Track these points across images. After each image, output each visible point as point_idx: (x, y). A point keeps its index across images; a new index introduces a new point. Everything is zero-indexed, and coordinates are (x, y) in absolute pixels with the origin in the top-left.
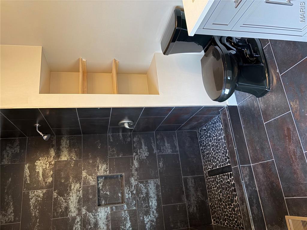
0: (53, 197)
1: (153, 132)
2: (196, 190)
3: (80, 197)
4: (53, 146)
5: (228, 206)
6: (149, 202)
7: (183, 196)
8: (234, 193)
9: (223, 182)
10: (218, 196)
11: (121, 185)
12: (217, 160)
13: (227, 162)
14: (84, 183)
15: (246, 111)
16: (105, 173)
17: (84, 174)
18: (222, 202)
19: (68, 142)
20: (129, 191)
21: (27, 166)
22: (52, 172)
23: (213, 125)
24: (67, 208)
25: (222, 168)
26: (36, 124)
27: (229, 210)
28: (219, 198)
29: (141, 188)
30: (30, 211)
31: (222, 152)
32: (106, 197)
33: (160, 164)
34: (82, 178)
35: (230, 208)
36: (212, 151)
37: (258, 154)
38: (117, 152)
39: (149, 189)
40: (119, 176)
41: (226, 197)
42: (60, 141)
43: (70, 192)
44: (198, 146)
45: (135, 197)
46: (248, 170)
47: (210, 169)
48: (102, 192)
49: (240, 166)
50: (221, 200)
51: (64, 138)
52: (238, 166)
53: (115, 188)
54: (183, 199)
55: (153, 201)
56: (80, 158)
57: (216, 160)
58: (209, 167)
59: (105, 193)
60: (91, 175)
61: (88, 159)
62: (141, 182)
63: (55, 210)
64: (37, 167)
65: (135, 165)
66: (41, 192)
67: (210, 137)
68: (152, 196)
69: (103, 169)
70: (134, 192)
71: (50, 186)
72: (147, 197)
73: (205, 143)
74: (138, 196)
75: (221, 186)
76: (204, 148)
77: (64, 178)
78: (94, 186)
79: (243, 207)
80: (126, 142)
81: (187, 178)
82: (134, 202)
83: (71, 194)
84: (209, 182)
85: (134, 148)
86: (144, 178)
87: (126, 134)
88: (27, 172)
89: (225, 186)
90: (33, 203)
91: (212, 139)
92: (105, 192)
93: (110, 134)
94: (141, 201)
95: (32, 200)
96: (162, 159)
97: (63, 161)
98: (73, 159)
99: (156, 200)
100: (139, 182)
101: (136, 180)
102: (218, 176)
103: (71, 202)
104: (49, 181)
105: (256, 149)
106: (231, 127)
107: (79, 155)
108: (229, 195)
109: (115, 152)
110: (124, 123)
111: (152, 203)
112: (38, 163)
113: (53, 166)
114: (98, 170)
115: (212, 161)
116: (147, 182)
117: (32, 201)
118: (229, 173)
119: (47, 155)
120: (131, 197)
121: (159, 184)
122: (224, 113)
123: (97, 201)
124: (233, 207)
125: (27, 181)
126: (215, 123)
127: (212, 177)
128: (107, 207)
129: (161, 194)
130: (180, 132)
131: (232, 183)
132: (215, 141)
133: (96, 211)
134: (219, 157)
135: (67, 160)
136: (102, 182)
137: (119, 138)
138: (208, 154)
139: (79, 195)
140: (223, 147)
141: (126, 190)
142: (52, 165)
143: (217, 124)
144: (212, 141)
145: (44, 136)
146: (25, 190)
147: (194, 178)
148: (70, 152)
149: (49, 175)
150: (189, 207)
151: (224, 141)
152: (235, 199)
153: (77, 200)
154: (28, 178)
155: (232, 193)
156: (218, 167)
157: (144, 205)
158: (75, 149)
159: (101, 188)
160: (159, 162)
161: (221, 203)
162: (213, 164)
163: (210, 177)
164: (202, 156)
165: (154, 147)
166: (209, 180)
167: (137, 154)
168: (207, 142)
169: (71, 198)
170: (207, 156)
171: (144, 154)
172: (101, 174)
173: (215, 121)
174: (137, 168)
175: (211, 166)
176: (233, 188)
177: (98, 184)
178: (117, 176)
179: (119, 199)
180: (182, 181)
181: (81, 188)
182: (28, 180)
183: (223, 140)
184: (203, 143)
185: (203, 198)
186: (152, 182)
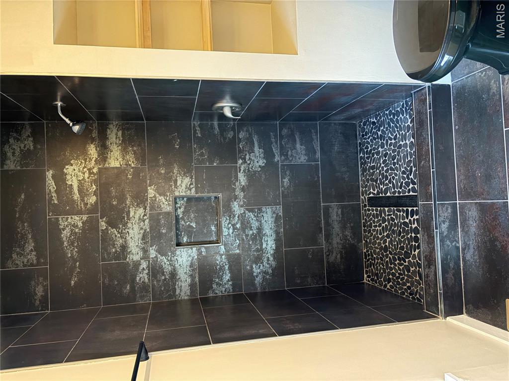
0: (100, 229)
1: (276, 122)
2: (344, 228)
3: (145, 230)
4: (93, 140)
5: (398, 261)
6: (262, 242)
7: (320, 235)
8: (414, 243)
9: (396, 221)
10: (382, 242)
11: (216, 213)
12: (390, 182)
13: (409, 189)
14: (152, 208)
15: (469, 98)
16: (188, 193)
17: (151, 192)
18: (388, 253)
19: (120, 133)
20: (228, 224)
21: (49, 174)
22: (94, 186)
23: (392, 117)
24: (124, 247)
25: (397, 196)
26: (57, 101)
27: (398, 267)
28: (383, 246)
29: (250, 219)
30: (63, 249)
31: (402, 170)
32: (189, 231)
33: (285, 180)
34: (147, 198)
35: (401, 264)
36: (382, 165)
37: (477, 185)
38: (208, 157)
39: (263, 221)
40: (213, 198)
41: (398, 246)
42: (106, 131)
43: (127, 222)
44: (356, 151)
45: (239, 234)
46: (450, 210)
47: (374, 194)
48: (183, 223)
49: (437, 202)
50: (386, 249)
51: (112, 125)
52: (433, 203)
53: (206, 217)
54: (319, 240)
55: (269, 241)
56: (143, 164)
57: (387, 182)
58: (372, 190)
59: (187, 224)
60: (163, 194)
61: (158, 166)
62: (250, 211)
63: (105, 249)
64: (68, 177)
65: (241, 181)
66: (78, 219)
67: (381, 137)
68: (268, 233)
69: (184, 185)
70: (238, 226)
71: (93, 210)
72: (259, 235)
73: (370, 148)
74: (244, 232)
75: (391, 227)
76: (366, 156)
77: (116, 197)
78: (168, 213)
79: (429, 271)
80: (225, 138)
81: (330, 207)
82: (238, 241)
83: (129, 225)
84: (368, 216)
85: (240, 151)
86: (255, 204)
87: (226, 124)
88: (51, 184)
89: (398, 228)
90: (67, 237)
91: (385, 142)
92: (189, 223)
93: (196, 123)
94: (249, 241)
95: (65, 232)
96: (288, 173)
97: (113, 168)
98: (130, 165)
99: (274, 240)
100: (247, 209)
101: (242, 206)
102: (386, 209)
103: (131, 238)
104: (91, 201)
105: (474, 175)
106: (431, 129)
107: (141, 158)
108: (402, 245)
109: (206, 157)
110: (222, 108)
111: (267, 244)
112: (69, 170)
113: (96, 177)
114: (176, 187)
115: (378, 182)
116: (260, 210)
117: (66, 234)
118: (410, 209)
119: (83, 156)
120: (232, 233)
121: (280, 214)
122: (422, 99)
123: (174, 238)
124: (407, 264)
125: (53, 200)
126: (397, 114)
127: (374, 208)
128: (192, 249)
129: (282, 230)
130: (326, 124)
131: (413, 226)
132: (392, 147)
133: (173, 253)
134: (393, 178)
135: (119, 166)
136: (183, 207)
137: (213, 131)
138: (373, 168)
139: (144, 227)
140: (407, 160)
141: (224, 222)
142: (95, 174)
143: (401, 115)
144: (385, 147)
145: (74, 125)
146: (50, 214)
147: (343, 207)
148: (124, 151)
149: (90, 191)
150: (328, 253)
151: (409, 150)
152: (413, 253)
153: (141, 236)
154: (54, 195)
155: (409, 244)
156: (388, 194)
157: (254, 248)
158: (133, 146)
159: (181, 216)
160: (283, 178)
161: (385, 254)
162: (381, 187)
163: (371, 207)
164: (360, 170)
165: (276, 151)
166: (367, 212)
167: (245, 162)
168: (374, 146)
169: (131, 231)
170: (371, 171)
171: (257, 162)
172: (181, 194)
173: (399, 109)
174: (244, 186)
175: (376, 190)
176: (413, 235)
177: (176, 210)
178: (209, 198)
179: (212, 235)
180: (321, 211)
181: (146, 215)
182: (54, 198)
183: (408, 148)
184: (367, 148)
185: (354, 241)
186: (269, 211)
